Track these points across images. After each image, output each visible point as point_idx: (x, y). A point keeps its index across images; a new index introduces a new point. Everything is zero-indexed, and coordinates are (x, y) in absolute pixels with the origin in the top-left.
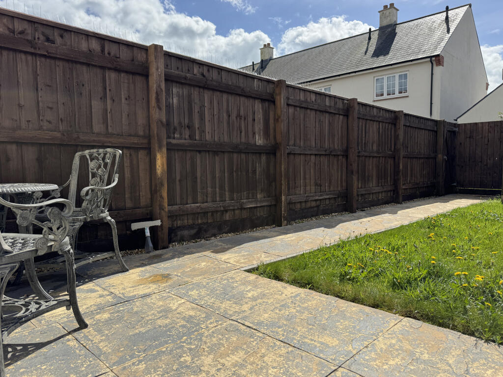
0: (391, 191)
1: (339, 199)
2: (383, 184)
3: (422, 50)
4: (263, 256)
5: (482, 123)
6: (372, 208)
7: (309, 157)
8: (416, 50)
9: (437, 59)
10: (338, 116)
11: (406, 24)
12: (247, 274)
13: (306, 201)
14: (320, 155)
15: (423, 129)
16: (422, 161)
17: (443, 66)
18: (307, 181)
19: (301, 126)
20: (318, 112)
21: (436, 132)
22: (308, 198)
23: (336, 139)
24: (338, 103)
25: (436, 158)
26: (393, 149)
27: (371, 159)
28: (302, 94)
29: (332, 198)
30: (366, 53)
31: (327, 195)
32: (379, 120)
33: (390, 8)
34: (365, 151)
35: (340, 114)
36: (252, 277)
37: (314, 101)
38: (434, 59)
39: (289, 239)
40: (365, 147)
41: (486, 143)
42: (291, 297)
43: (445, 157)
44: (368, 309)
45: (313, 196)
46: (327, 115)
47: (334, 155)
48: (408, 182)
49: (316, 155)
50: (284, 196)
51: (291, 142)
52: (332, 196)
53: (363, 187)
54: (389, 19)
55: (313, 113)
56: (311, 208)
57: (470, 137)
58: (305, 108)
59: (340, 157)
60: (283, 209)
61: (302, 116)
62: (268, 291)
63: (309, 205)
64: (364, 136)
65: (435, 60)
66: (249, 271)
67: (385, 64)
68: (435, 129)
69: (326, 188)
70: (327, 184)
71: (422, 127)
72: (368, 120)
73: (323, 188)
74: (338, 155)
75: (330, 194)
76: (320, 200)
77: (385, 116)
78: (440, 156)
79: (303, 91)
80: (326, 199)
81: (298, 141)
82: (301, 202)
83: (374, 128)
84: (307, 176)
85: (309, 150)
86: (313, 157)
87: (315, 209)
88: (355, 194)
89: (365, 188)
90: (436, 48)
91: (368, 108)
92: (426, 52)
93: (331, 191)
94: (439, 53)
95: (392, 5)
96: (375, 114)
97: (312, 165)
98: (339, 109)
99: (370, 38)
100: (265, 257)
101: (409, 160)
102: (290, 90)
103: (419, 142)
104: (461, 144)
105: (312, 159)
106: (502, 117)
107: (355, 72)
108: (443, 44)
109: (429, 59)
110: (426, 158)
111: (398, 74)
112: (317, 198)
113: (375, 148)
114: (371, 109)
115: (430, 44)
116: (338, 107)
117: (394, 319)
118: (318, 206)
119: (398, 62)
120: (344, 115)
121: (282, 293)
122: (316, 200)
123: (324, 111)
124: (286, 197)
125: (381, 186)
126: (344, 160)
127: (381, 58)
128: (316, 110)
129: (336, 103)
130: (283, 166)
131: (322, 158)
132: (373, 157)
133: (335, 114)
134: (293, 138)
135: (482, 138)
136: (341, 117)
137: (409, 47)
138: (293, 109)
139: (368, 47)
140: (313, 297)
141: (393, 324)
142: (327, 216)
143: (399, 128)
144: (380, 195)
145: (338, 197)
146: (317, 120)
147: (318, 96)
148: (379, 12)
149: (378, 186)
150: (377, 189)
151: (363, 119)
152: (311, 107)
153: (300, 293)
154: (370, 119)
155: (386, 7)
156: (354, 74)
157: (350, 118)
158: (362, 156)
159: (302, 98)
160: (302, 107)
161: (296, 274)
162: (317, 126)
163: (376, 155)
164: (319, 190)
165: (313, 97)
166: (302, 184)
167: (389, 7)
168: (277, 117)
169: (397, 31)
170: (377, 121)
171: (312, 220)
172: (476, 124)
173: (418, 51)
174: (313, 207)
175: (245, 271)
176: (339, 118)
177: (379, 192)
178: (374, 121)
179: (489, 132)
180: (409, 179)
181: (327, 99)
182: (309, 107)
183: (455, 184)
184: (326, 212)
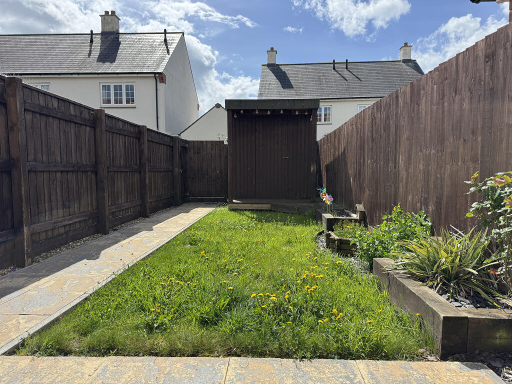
0: (139, 205)
1: (90, 220)
2: (131, 200)
3: (146, 65)
4: (22, 321)
5: (206, 141)
6: (123, 225)
7: (54, 174)
8: (140, 63)
9: (161, 76)
10: (84, 127)
11: (128, 36)
12: (13, 358)
13: (52, 229)
14: (67, 172)
15: (161, 144)
16: (162, 174)
17: (165, 84)
18: (54, 204)
19: (43, 137)
20: (62, 122)
21: (172, 147)
22: (55, 224)
23: (83, 153)
24: (84, 113)
25: (173, 171)
26: (138, 164)
27: (119, 174)
28: (41, 97)
29: (82, 220)
30: (90, 55)
31: (78, 217)
32: (125, 134)
33: (111, 15)
34: (114, 166)
35: (86, 126)
36: (23, 361)
37: (56, 107)
38: (157, 75)
39: (47, 285)
40: (113, 161)
41: (210, 159)
42: (98, 376)
43: (181, 170)
44: (192, 360)
45: (61, 222)
46: (73, 125)
47: (83, 171)
48: (153, 195)
49: (62, 172)
50: (26, 226)
51: (31, 157)
52: (83, 219)
53: (113, 204)
54: (111, 25)
55: (56, 122)
56: (59, 235)
57: (198, 153)
58: (46, 115)
59: (89, 173)
60: (25, 244)
61: (43, 125)
62: (60, 378)
63: (56, 232)
64: (111, 150)
65: (159, 77)
66: (12, 352)
67: (110, 72)
68: (172, 145)
69: (76, 209)
70: (76, 206)
71: (162, 143)
72: (115, 133)
73: (71, 210)
74: (87, 171)
75: (81, 216)
76: (70, 224)
77: (129, 129)
78: (176, 169)
79: (43, 95)
80: (76, 223)
81: (39, 156)
82: (46, 231)
83: (120, 142)
84: (53, 198)
85: (55, 166)
86: (59, 175)
87: (64, 236)
88: (107, 213)
89: (115, 205)
90: (158, 65)
91: (114, 121)
92: (150, 67)
93: (81, 213)
94: (162, 71)
95: (113, 12)
96: (121, 127)
97: (58, 184)
98: (85, 119)
99: (92, 41)
100: (26, 323)
101: (152, 174)
102: (26, 91)
103: (159, 156)
104: (191, 158)
105: (58, 177)
106: (219, 138)
107: (79, 74)
108: (165, 63)
109: (153, 75)
110: (166, 171)
111: (125, 84)
112: (66, 223)
113: (122, 163)
114: (117, 122)
115: (153, 61)
116: (84, 117)
117: (222, 364)
118: (67, 233)
119: (124, 72)
120: (91, 127)
121: (83, 374)
122: (65, 226)
123: (69, 121)
124: (29, 227)
125: (130, 201)
126: (93, 176)
127: (107, 64)
128: (60, 119)
129: (81, 113)
130: (23, 189)
131: (70, 175)
132: (121, 172)
133: (81, 124)
134: (33, 151)
135: (207, 154)
136: (88, 129)
137: (134, 59)
138: (31, 116)
139: (91, 49)
140: (126, 366)
141: (225, 372)
142: (78, 242)
143: (143, 143)
144: (129, 210)
145: (89, 219)
146: (61, 131)
147: (61, 103)
148: (101, 16)
149: (127, 202)
150: (127, 205)
151: (110, 132)
152: (54, 115)
153: (107, 366)
154: (117, 132)
155: (107, 13)
156: (77, 76)
157: (98, 130)
158: (111, 171)
159: (42, 103)
160: (43, 114)
161: (88, 339)
162: (62, 137)
163: (124, 170)
164: (68, 213)
165: (55, 103)
166: (47, 209)
167: (110, 13)
168: (10, 124)
169: (120, 40)
170: (123, 135)
171: (61, 250)
172: (202, 142)
173: (142, 65)
174: (62, 234)
175: (4, 354)
176: (86, 129)
177: (128, 208)
178: (120, 134)
179: (212, 149)
180: (153, 193)
181: (72, 107)
182: (52, 115)
183: (188, 194)
184: (76, 238)
